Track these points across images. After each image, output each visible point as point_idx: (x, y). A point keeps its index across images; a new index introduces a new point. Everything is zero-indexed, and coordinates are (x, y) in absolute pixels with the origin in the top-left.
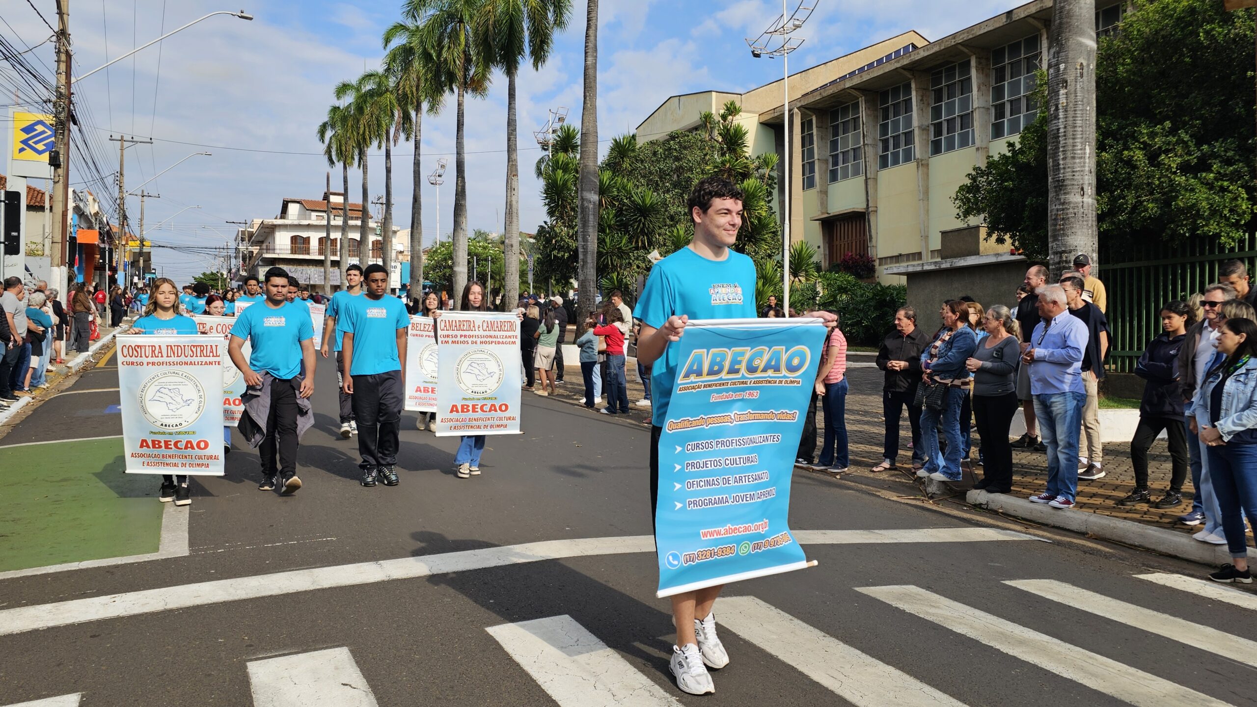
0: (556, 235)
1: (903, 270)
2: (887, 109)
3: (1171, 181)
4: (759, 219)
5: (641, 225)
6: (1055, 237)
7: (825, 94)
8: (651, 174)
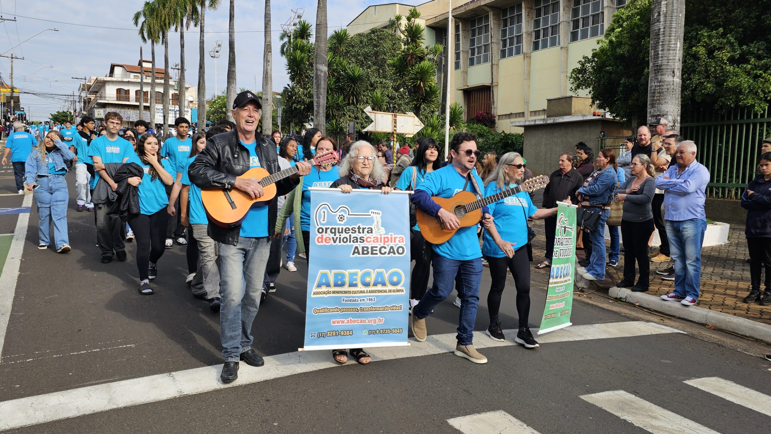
0: (296, 94)
1: (522, 124)
2: (507, 19)
3: (722, 68)
4: (430, 87)
5: (352, 89)
6: (653, 106)
7: (468, 9)
8: (359, 55)
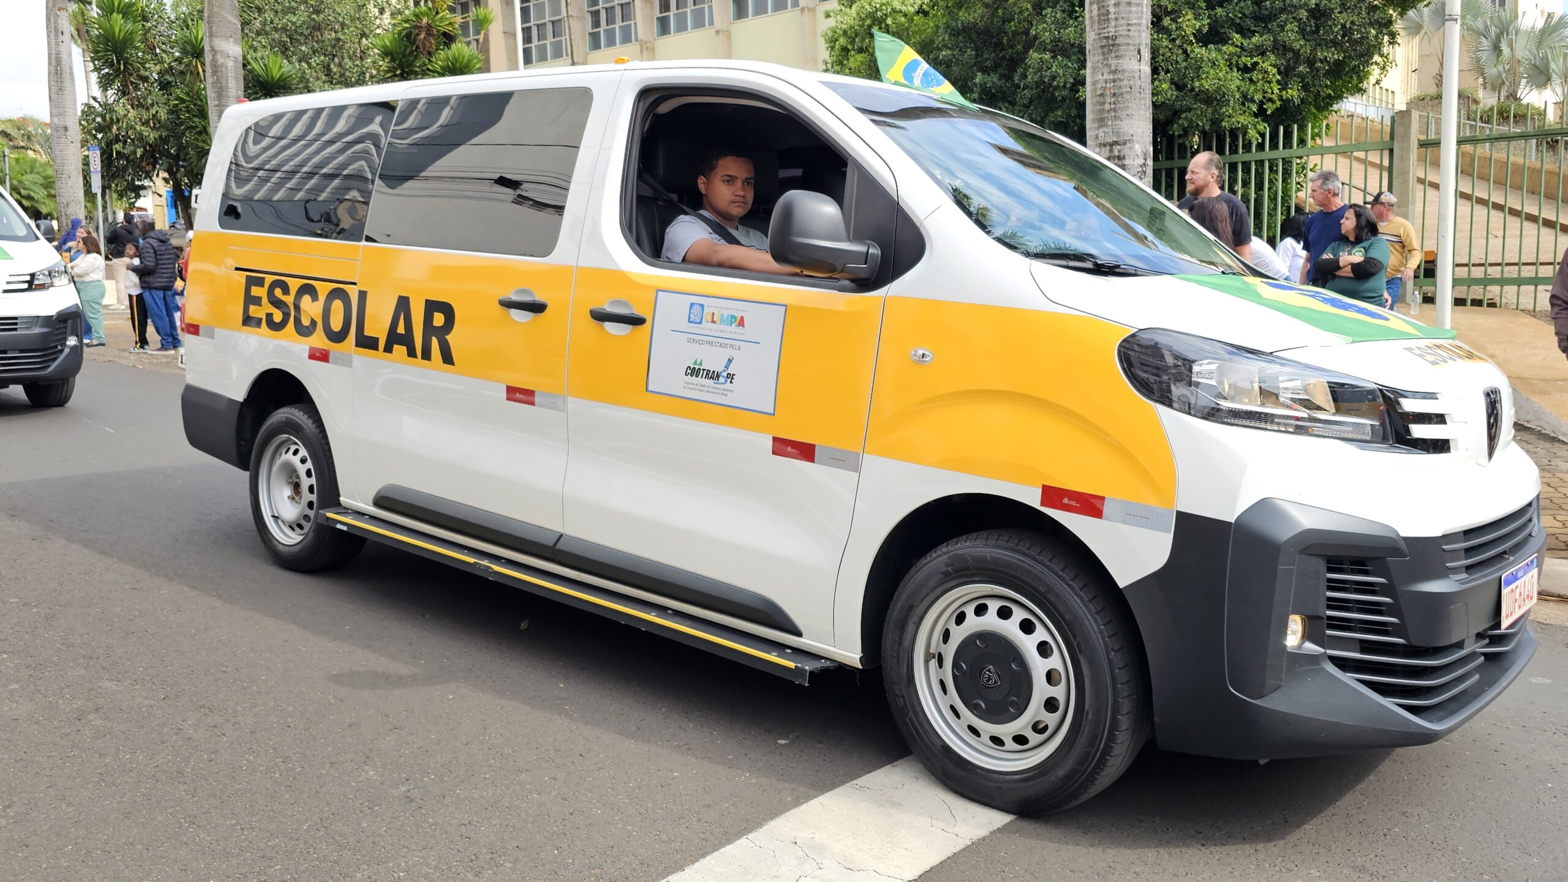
8: (276, 30)
